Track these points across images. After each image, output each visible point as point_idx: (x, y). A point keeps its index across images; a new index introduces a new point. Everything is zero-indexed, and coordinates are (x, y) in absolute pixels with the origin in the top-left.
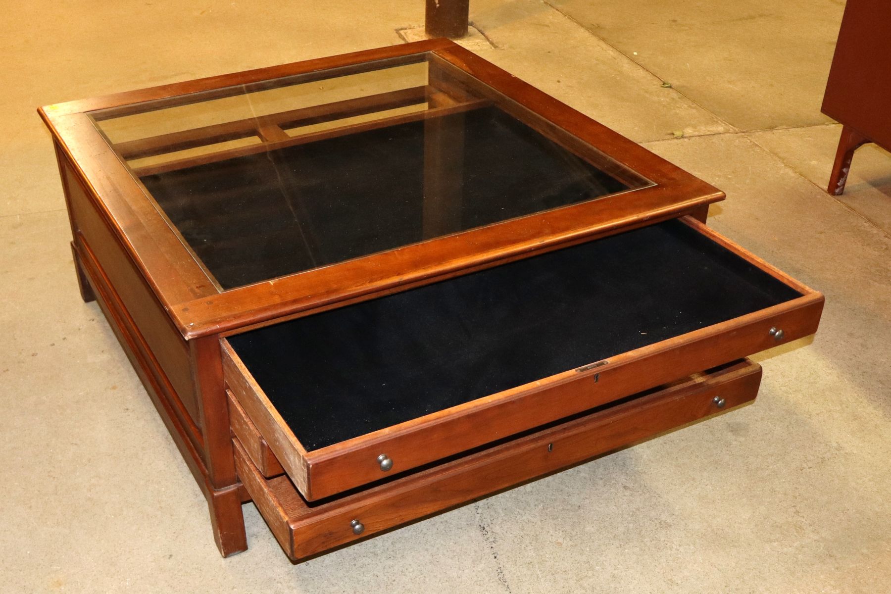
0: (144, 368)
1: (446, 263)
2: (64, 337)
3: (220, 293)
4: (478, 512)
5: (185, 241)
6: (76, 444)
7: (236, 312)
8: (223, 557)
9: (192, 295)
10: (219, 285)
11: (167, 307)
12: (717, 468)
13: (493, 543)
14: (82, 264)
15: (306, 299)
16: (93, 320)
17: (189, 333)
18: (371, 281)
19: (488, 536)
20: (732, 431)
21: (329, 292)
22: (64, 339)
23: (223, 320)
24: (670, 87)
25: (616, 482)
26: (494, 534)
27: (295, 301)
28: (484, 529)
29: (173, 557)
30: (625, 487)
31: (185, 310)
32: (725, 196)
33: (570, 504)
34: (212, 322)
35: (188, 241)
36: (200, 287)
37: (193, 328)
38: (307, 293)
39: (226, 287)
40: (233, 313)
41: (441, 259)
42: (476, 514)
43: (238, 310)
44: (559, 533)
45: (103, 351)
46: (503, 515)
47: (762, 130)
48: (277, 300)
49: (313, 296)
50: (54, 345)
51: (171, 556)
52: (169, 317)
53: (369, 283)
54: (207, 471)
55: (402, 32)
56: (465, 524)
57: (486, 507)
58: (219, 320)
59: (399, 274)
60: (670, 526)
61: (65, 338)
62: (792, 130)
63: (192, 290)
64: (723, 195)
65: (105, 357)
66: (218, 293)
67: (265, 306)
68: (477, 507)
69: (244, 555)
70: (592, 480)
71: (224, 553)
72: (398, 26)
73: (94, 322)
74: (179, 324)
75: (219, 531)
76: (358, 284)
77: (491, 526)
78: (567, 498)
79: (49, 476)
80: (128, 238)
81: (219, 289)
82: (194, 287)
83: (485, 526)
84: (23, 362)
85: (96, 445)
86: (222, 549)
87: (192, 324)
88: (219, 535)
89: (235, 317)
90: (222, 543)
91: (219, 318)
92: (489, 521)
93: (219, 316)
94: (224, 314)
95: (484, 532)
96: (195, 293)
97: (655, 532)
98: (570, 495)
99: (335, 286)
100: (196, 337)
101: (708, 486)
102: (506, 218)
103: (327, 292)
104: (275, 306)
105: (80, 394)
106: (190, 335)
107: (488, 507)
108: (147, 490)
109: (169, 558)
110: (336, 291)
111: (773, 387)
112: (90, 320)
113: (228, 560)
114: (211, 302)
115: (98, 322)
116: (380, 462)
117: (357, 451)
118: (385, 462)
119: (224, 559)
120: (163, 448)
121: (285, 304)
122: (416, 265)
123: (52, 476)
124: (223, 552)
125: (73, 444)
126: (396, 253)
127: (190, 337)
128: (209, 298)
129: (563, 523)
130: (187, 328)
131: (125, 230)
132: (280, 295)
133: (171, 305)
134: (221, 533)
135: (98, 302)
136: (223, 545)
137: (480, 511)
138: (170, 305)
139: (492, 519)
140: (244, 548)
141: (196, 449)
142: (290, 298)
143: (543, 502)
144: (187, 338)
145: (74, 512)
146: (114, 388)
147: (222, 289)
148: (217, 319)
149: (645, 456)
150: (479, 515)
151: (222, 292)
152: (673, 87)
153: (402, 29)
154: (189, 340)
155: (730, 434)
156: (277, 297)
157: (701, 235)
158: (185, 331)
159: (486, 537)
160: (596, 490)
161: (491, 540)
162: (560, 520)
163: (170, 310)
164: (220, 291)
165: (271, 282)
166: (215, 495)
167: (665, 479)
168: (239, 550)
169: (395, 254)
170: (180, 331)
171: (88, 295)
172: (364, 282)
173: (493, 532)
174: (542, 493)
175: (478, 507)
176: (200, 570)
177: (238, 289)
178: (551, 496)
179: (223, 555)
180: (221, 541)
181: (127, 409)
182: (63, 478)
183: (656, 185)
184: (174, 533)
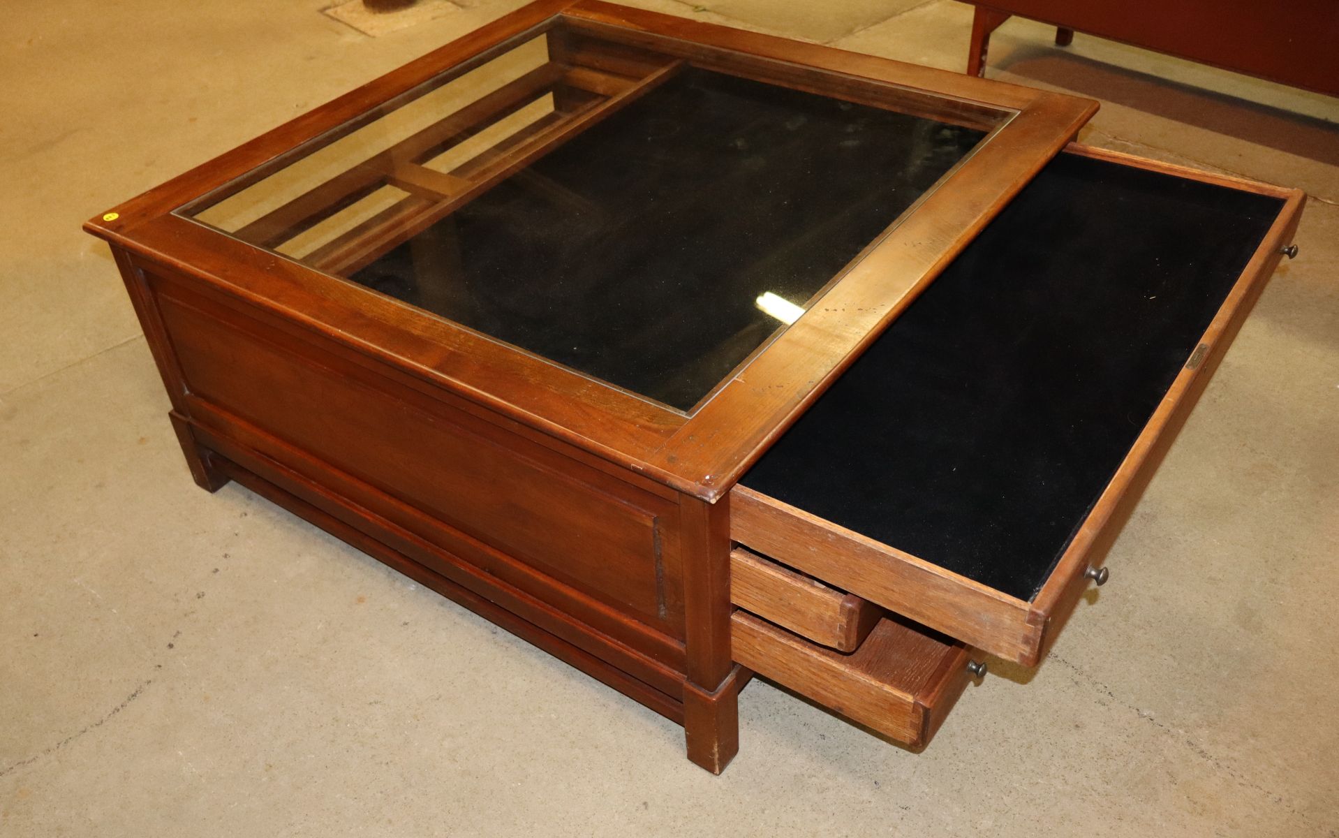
2: (223, 554)
6: (376, 703)
8: (715, 775)
9: (653, 434)
11: (636, 463)
16: (246, 515)
22: (226, 556)
24: (704, 10)
29: (650, 804)
31: (672, 460)
34: (731, 464)
36: (651, 419)
40: (743, 441)
47: (844, 36)
50: (217, 570)
51: (645, 804)
52: (655, 480)
55: (330, 12)
58: (736, 458)
62: (872, 28)
63: (647, 428)
65: (309, 560)
66: (687, 418)
69: (737, 759)
71: (719, 769)
72: (321, 6)
73: (249, 517)
79: (377, 764)
81: (681, 413)
84: (193, 612)
85: (407, 691)
86: (717, 767)
87: (708, 478)
88: (716, 750)
91: (734, 455)
93: (731, 452)
94: (733, 446)
96: (655, 431)
100: (723, 493)
105: (319, 627)
106: (716, 495)
108: (533, 726)
109: (646, 808)
112: (241, 516)
113: (723, 775)
114: (693, 436)
115: (254, 514)
119: (718, 776)
124: (711, 770)
125: (370, 704)
128: (683, 432)
130: (704, 487)
133: (642, 461)
138: (639, 461)
140: (737, 751)
145: (458, 801)
146: (361, 600)
147: (685, 412)
148: (733, 457)
151: (689, 416)
152: (707, 8)
153: (328, 8)
156: (771, 398)
157: (1093, 161)
158: (699, 492)
163: (645, 468)
165: (738, 379)
168: (730, 756)
176: (700, 806)
177: (706, 403)
179: (717, 772)
180: (716, 756)
181: (406, 624)
182: (400, 759)
183: (1019, 113)
184: (621, 770)
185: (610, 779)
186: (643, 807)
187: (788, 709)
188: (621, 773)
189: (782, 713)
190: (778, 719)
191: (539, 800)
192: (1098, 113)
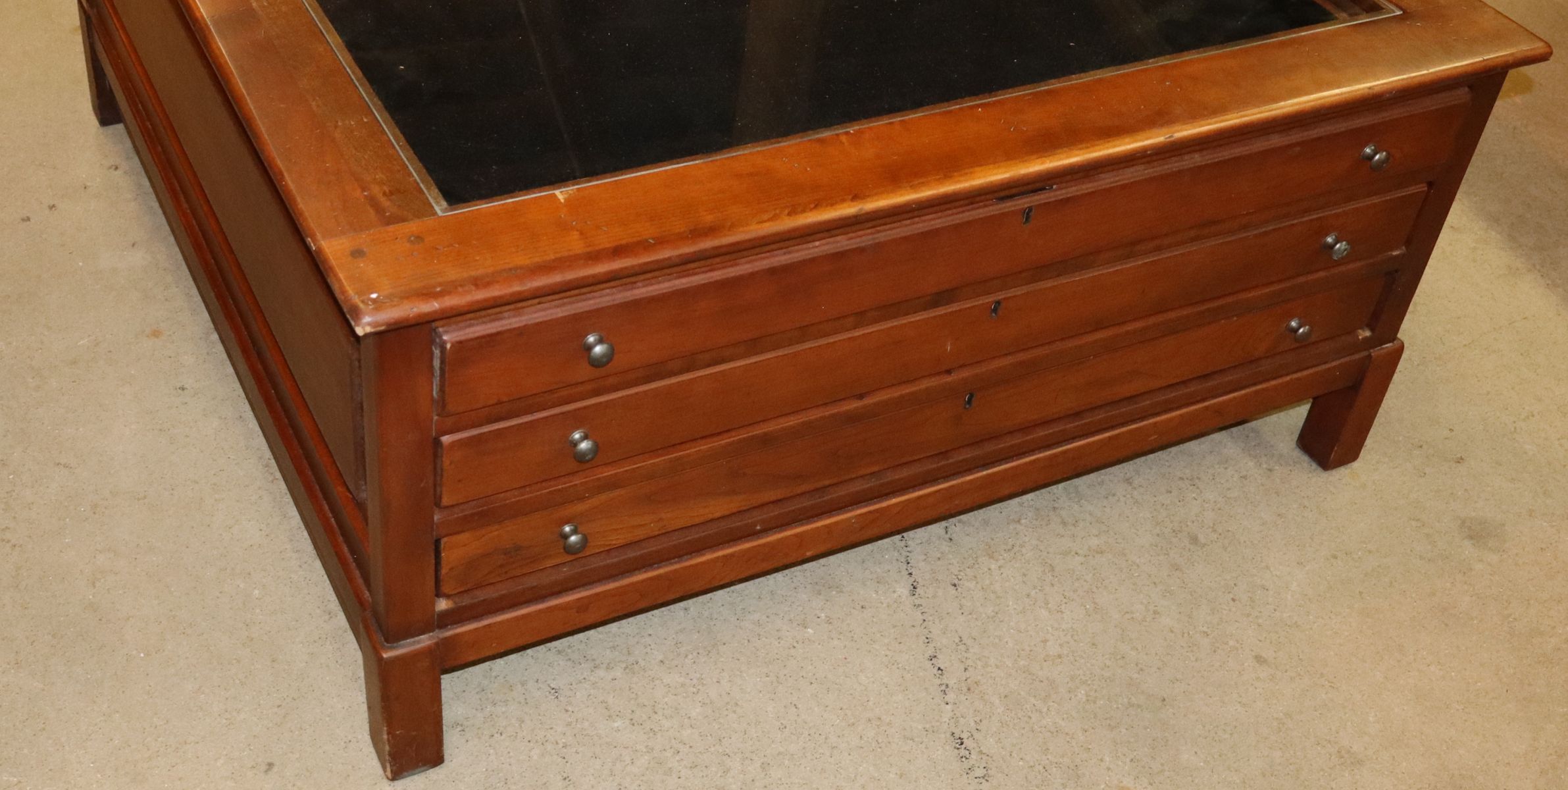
0: (229, 316)
1: (961, 176)
2: (51, 203)
3: (440, 213)
4: (947, 698)
5: (353, 63)
6: (65, 466)
7: (480, 272)
8: (388, 778)
9: (372, 212)
10: (437, 190)
11: (314, 241)
12: (1447, 625)
13: (984, 781)
14: (99, 47)
15: (643, 246)
16: (116, 168)
17: (367, 319)
18: (793, 212)
19: (972, 762)
20: (1471, 538)
21: (698, 233)
22: (52, 207)
23: (450, 288)
25: (1238, 645)
26: (985, 757)
27: (618, 251)
28: (962, 744)
29: (275, 769)
30: (1259, 659)
31: (357, 253)
32: (1551, 53)
33: (1143, 692)
34: (423, 294)
35: (361, 68)
36: (391, 193)
37: (378, 305)
38: (647, 231)
39: (453, 197)
40: (473, 273)
41: (950, 165)
42: (943, 705)
43: (484, 264)
44: (1125, 763)
45: (133, 245)
46: (1000, 710)
48: (575, 244)
49: (661, 242)
50: (28, 219)
51: (270, 765)
52: (317, 267)
53: (789, 214)
54: (367, 594)
56: (920, 727)
57: (965, 689)
58: (438, 289)
59: (856, 198)
60: (1360, 763)
61: (54, 206)
63: (373, 202)
64: (1547, 50)
65: (138, 258)
66: (435, 213)
67: (547, 258)
68: (943, 688)
69: (434, 775)
70: (1186, 635)
71: (392, 771)
73: (117, 173)
74: (344, 292)
75: (385, 728)
76: (766, 217)
77: (976, 735)
78: (1135, 676)
80: (222, 47)
81: (437, 203)
82: (376, 190)
83: (964, 736)
85: (112, 472)
86: (388, 765)
87: (374, 296)
88: (385, 737)
89: (478, 283)
90: (389, 752)
91: (440, 284)
92: (973, 724)
93: (440, 280)
94: (453, 274)
95: (963, 752)
96: (379, 209)
97: (1330, 775)
98: (1142, 670)
99: (708, 218)
100: (383, 328)
101: (1432, 668)
102: (1083, 69)
103: (691, 231)
104: (571, 261)
105: (81, 343)
106: (369, 324)
107: (969, 689)
108: (221, 592)
109: (266, 772)
110: (712, 231)
111: (1546, 439)
112: (110, 168)
113: (400, 784)
114: (419, 238)
115: (125, 173)
116: (589, 348)
117: (546, 322)
118: (598, 349)
119: (390, 782)
120: (260, 488)
121: (594, 257)
122: (894, 177)
123: (9, 541)
124: (389, 769)
125: (59, 464)
126: (844, 138)
127: (368, 329)
128: (413, 226)
129: (1132, 740)
130: (361, 306)
131: (216, 24)
132: (581, 234)
133: (324, 237)
134: (389, 733)
135: (127, 128)
136: (390, 755)
137: (951, 697)
138: (319, 236)
139: (978, 719)
140: (436, 759)
141: (343, 535)
142: (604, 241)
143: (1084, 682)
144: (360, 331)
145: (54, 636)
146: (156, 334)
147: (444, 204)
148: (435, 287)
149: (1295, 584)
150: (948, 707)
151: (445, 211)
154: (366, 335)
155: (1467, 543)
156: (575, 235)
158: (357, 313)
159: (966, 764)
160: (1196, 660)
161: (979, 772)
162: (1124, 730)
163: (320, 251)
164: (440, 207)
165: (560, 194)
166: (385, 656)
167: (1341, 645)
168: (424, 765)
169: (841, 142)
170: (345, 310)
171: (107, 112)
172: (778, 212)
173: (981, 752)
174: (1083, 661)
175: (947, 686)
177: (484, 206)
178: (1102, 669)
179: (390, 775)
180: (387, 748)
181: (183, 389)
182: (33, 548)
183: (1399, 13)
184: (279, 706)
185: (256, 709)
186: (264, 767)
187: (561, 745)
188: (276, 710)
189: (549, 747)
190: (535, 754)
191: (148, 688)
192: (1542, 64)
